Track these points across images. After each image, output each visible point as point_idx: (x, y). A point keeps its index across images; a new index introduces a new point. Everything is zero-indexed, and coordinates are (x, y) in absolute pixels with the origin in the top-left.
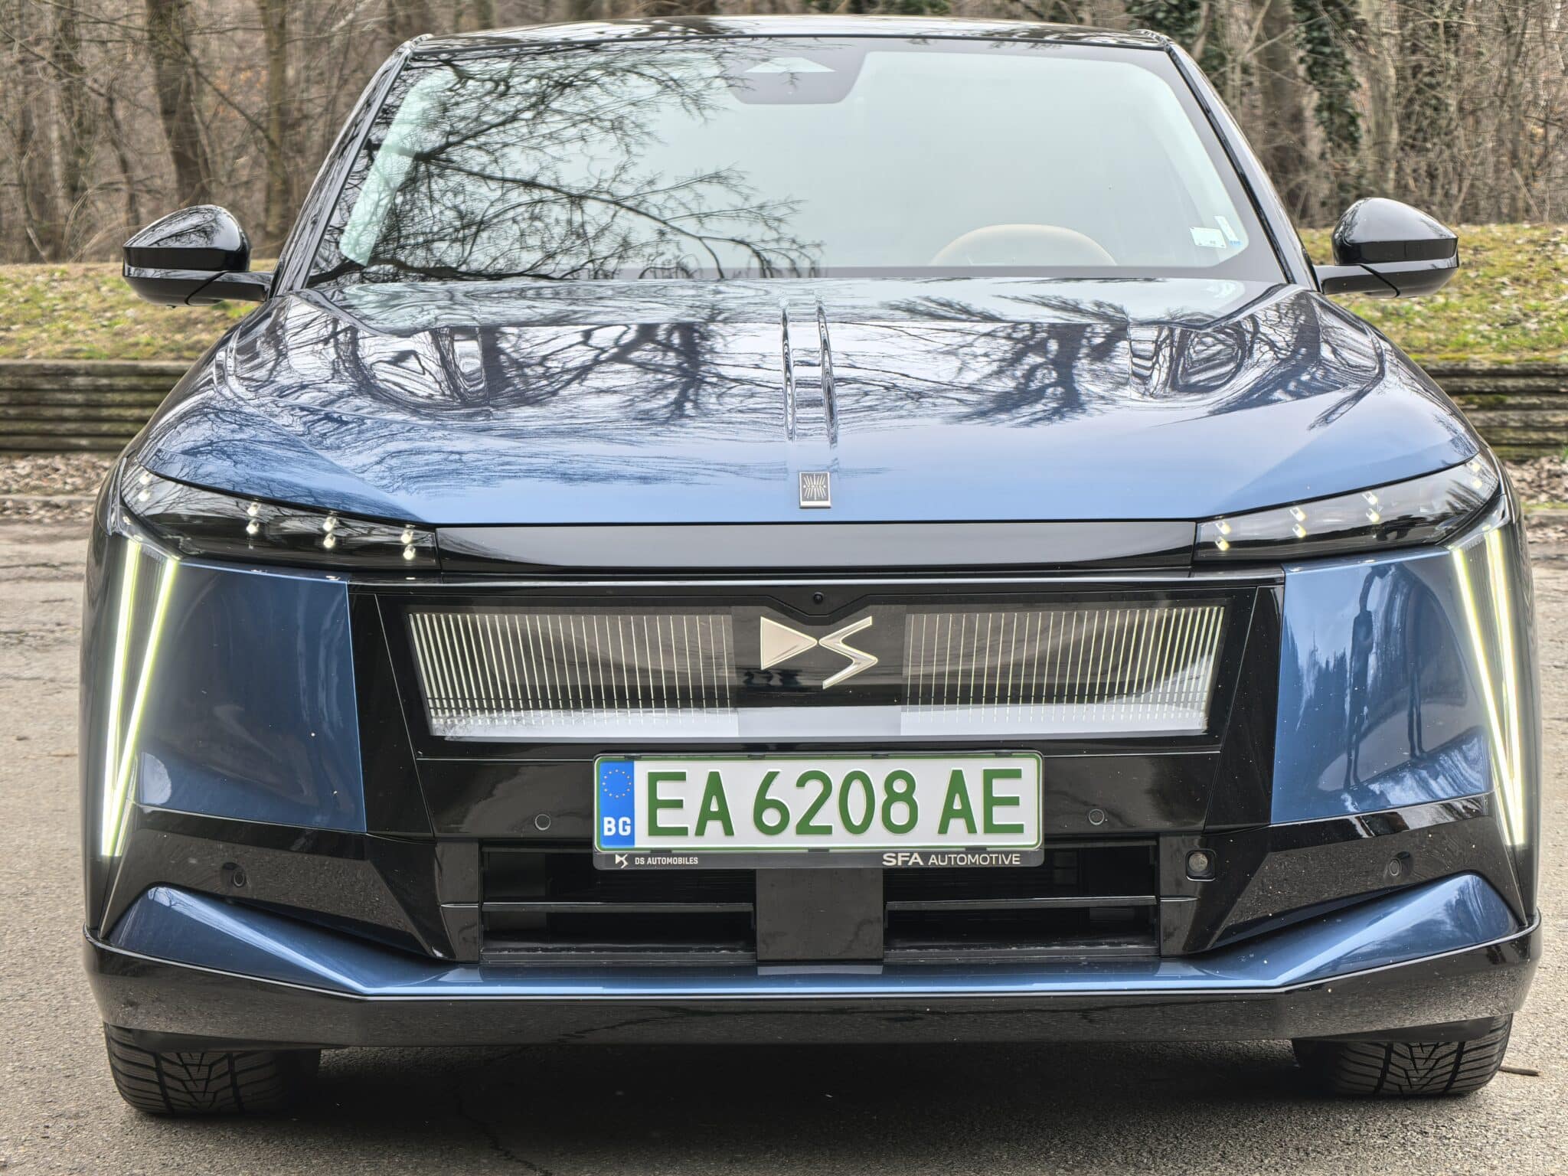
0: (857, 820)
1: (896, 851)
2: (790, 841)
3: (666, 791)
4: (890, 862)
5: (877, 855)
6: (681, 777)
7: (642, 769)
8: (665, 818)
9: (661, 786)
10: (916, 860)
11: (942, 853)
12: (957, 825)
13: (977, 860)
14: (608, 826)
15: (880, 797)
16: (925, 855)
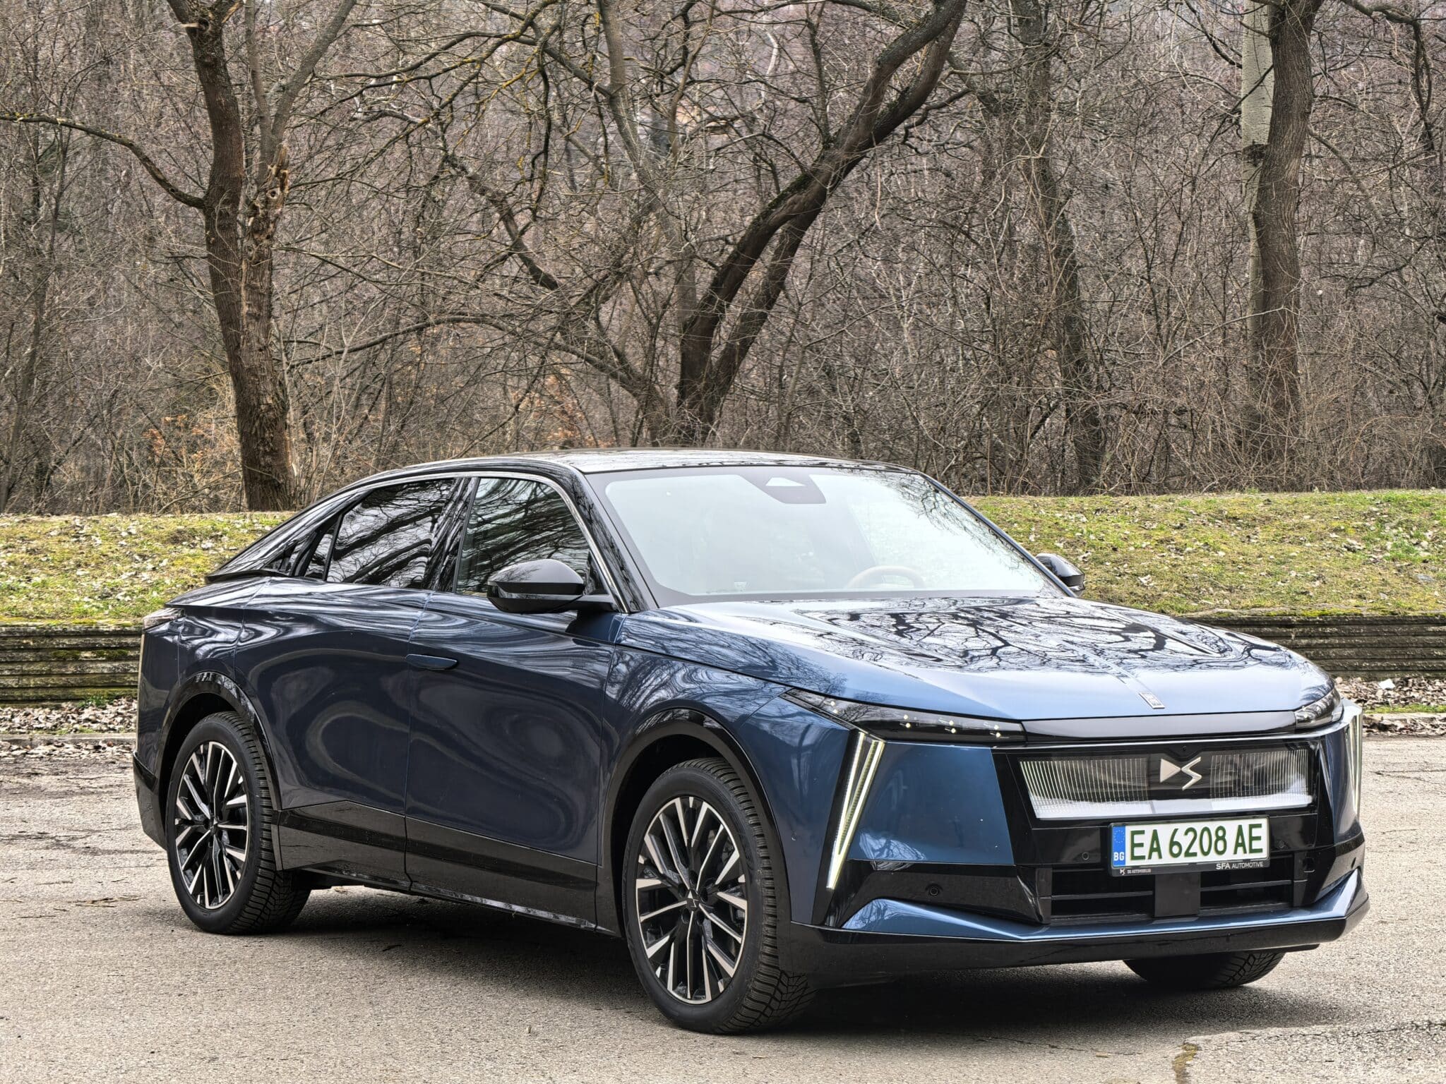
0: (1206, 849)
1: (1221, 862)
2: (1182, 860)
3: (1138, 839)
4: (1219, 868)
5: (1214, 865)
6: (1142, 832)
7: (1129, 829)
8: (1138, 851)
9: (1136, 837)
10: (1228, 866)
11: (1236, 862)
12: (1240, 849)
13: (1247, 865)
14: (1116, 856)
15: (1214, 839)
16: (1231, 864)
